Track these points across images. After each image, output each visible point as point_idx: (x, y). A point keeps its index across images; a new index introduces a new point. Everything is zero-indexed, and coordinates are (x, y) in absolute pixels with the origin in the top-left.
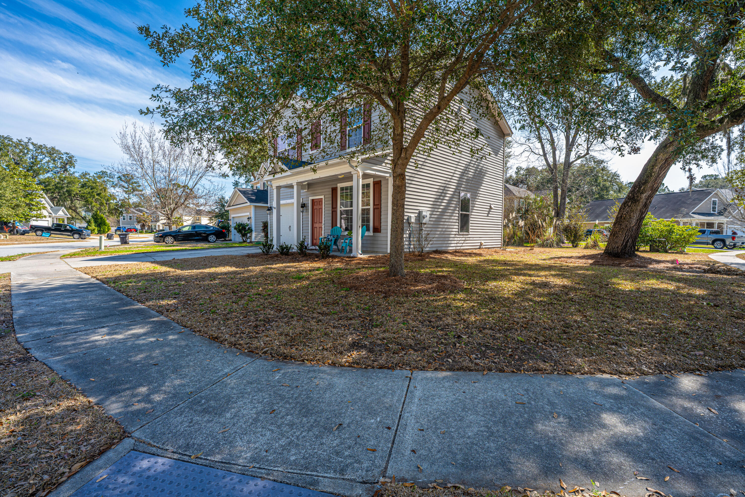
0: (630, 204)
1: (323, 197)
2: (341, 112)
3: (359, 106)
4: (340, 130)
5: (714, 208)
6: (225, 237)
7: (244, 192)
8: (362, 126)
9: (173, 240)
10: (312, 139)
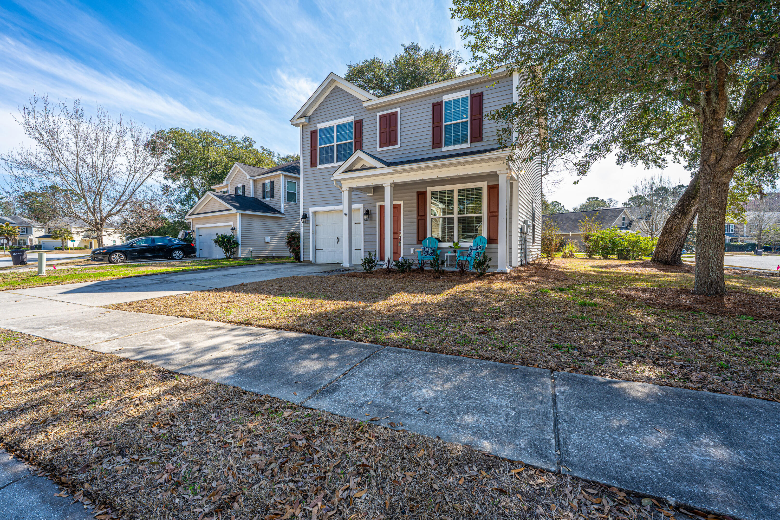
0: (680, 216)
1: (401, 202)
2: (433, 104)
3: (462, 99)
4: (431, 124)
5: (623, 223)
6: (194, 252)
7: (221, 197)
8: (468, 121)
9: (123, 257)
10: (381, 134)
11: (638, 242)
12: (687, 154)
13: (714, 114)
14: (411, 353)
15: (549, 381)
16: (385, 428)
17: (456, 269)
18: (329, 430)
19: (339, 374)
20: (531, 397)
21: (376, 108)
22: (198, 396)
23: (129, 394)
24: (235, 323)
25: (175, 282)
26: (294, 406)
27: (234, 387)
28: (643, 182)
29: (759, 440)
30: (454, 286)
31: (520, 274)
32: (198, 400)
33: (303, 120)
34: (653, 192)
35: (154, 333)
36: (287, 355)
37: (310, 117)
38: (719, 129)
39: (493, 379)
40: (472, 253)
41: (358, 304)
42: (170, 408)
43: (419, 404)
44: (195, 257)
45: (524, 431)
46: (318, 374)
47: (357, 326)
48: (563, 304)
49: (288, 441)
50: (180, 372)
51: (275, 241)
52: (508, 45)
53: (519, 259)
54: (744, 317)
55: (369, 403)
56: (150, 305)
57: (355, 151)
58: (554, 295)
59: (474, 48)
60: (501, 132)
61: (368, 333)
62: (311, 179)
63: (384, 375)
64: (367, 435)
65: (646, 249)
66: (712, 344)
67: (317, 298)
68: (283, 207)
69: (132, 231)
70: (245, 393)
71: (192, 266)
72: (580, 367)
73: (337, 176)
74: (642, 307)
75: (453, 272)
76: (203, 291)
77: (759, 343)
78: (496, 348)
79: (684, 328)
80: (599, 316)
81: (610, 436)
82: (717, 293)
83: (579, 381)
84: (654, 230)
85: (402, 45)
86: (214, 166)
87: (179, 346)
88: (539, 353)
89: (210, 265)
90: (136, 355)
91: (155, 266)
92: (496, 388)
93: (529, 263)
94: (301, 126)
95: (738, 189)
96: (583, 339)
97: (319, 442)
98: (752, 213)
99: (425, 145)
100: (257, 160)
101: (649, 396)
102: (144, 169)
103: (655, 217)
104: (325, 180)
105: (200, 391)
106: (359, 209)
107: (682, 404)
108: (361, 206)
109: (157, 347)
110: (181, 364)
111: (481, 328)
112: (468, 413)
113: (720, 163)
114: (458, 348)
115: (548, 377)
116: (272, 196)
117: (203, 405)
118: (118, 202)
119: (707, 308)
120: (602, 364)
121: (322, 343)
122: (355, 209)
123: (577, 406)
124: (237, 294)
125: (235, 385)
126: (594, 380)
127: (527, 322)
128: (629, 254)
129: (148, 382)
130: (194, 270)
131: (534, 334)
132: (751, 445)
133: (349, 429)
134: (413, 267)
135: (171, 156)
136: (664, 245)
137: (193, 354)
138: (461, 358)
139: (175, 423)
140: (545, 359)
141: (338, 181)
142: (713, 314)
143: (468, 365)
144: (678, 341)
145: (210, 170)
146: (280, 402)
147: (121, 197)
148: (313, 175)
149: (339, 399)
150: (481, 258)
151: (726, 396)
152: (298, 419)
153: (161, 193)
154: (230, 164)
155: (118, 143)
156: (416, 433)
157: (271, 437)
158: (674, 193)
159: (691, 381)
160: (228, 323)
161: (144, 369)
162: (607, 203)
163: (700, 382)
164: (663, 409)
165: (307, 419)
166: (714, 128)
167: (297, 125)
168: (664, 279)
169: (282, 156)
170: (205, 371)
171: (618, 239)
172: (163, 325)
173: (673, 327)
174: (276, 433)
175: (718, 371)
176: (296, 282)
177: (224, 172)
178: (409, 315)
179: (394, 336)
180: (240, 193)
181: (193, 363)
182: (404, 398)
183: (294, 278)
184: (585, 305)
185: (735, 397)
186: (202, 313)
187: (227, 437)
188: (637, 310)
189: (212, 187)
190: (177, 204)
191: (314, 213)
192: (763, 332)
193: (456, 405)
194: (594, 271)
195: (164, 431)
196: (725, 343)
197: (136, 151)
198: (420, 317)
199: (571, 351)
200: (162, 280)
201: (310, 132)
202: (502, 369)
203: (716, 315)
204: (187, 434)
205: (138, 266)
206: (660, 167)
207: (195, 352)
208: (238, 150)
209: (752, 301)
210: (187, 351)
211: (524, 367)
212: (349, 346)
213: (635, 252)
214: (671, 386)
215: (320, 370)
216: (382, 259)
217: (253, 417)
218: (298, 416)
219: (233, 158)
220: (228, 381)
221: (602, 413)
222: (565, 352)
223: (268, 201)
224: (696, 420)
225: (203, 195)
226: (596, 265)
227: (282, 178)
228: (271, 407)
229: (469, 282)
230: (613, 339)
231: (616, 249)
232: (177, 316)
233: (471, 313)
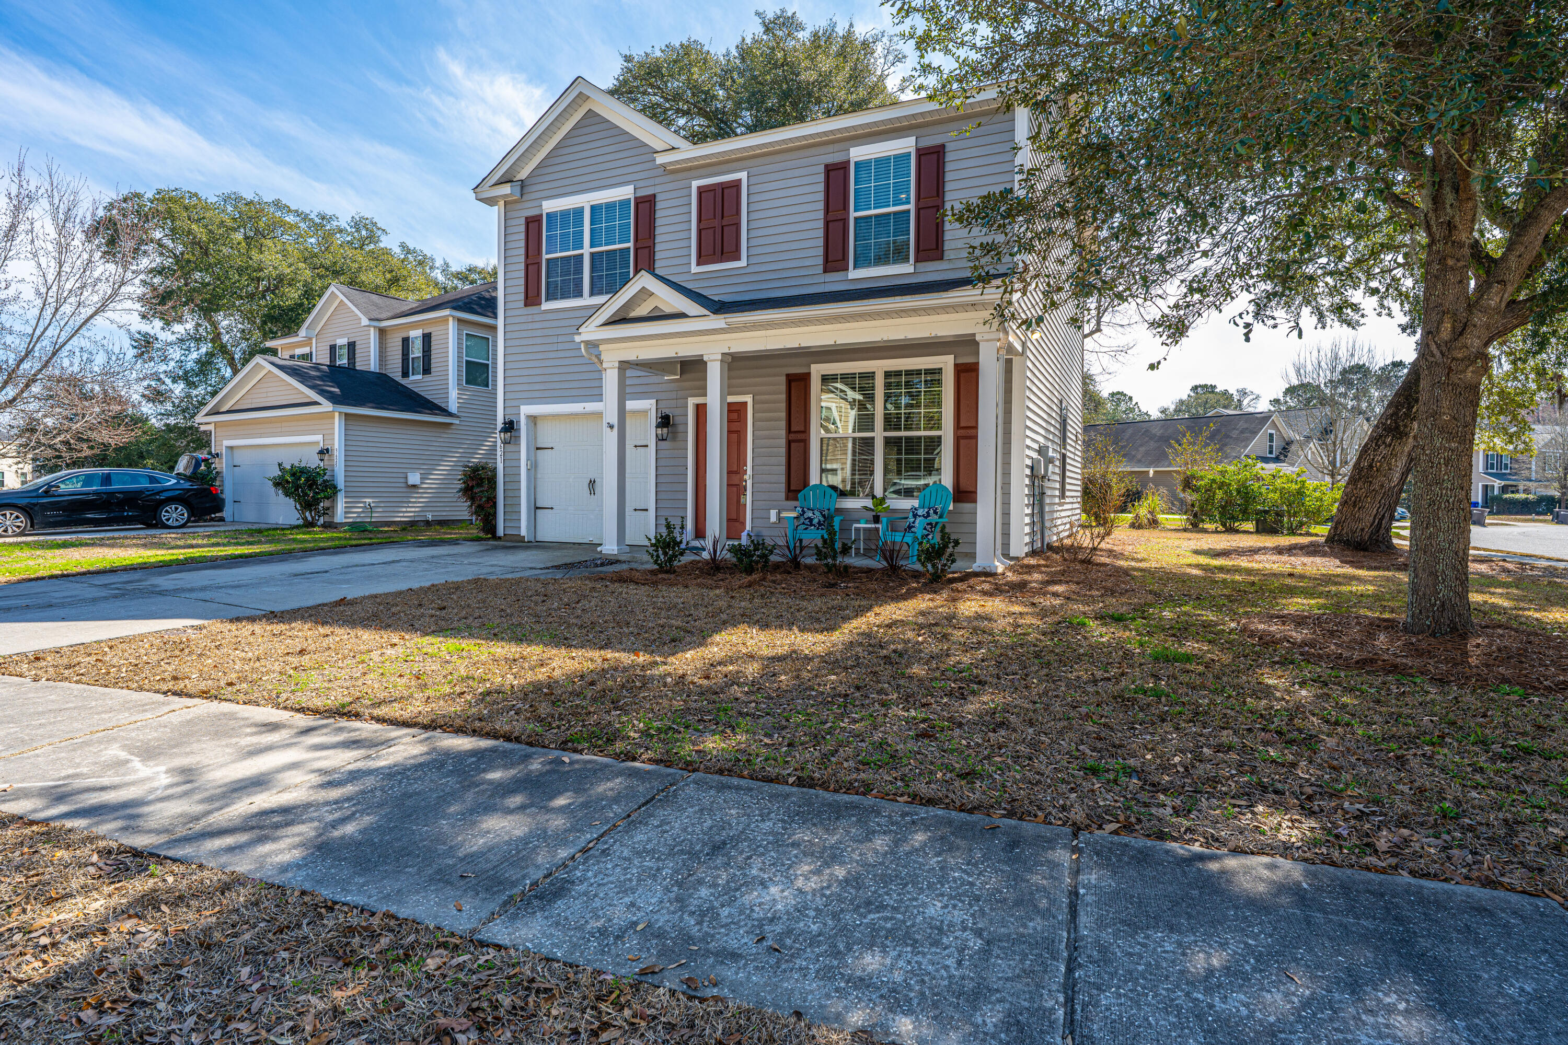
0: (1388, 440)
1: (748, 399)
2: (826, 166)
3: (896, 157)
4: (821, 215)
5: (1271, 447)
6: (220, 509)
7: (293, 372)
8: (908, 211)
9: (22, 521)
10: (700, 232)
11: (1300, 493)
12: (1407, 297)
13: (1450, 231)
14: (751, 789)
15: (1063, 857)
16: (673, 993)
17: (877, 563)
18: (537, 1005)
19: (572, 851)
20: (1022, 901)
21: (690, 169)
22: (208, 918)
23: (23, 918)
24: (316, 712)
25: (163, 593)
26: (453, 940)
27: (303, 893)
28: (1315, 353)
29: (1501, 994)
30: (870, 608)
31: (1026, 577)
32: (208, 931)
33: (506, 189)
34: (1337, 376)
35: (100, 742)
36: (446, 798)
37: (523, 184)
38: (1459, 265)
39: (938, 854)
40: (917, 524)
41: (633, 657)
42: (131, 956)
43: (761, 926)
44: (222, 519)
45: (997, 991)
46: (518, 852)
47: (624, 719)
48: (1117, 656)
49: (433, 1037)
50: (163, 853)
51: (432, 483)
52: (1002, 41)
53: (1027, 539)
54: (1506, 687)
55: (639, 928)
56: (92, 659)
57: (637, 271)
58: (1100, 633)
59: (924, 43)
60: (978, 252)
61: (652, 736)
62: (524, 334)
63: (682, 852)
64: (627, 1013)
65: (1318, 510)
66: (1431, 758)
67: (530, 642)
68: (453, 399)
69: (49, 453)
70: (331, 909)
71: (213, 545)
72: (1139, 821)
73: (590, 332)
74: (1292, 663)
75: (869, 571)
76: (238, 619)
77: (1528, 752)
78: (953, 775)
79: (1376, 718)
80: (1194, 688)
81: (1188, 994)
82: (1454, 629)
83: (1132, 857)
84: (1338, 465)
85: (758, 14)
86: (277, 287)
87: (165, 780)
88: (1049, 787)
89: (260, 542)
90: (47, 807)
91: (112, 546)
92: (943, 880)
93: (1050, 547)
94: (502, 203)
95: (1516, 378)
96: (1153, 749)
97: (509, 1034)
98: (1549, 427)
99: (808, 263)
100: (388, 276)
101: (1281, 888)
102: (85, 294)
103: (1340, 435)
104: (561, 339)
105: (214, 904)
106: (645, 412)
107: (1351, 910)
108: (648, 404)
109: (105, 781)
110: (166, 831)
111: (924, 721)
112: (872, 946)
113: (1462, 340)
114: (863, 776)
115: (1065, 847)
116: (427, 371)
117: (219, 944)
118: (10, 377)
119: (1430, 668)
120: (1189, 811)
121: (535, 765)
122: (634, 412)
123: (1122, 922)
124: (326, 630)
125: (307, 886)
126: (1167, 852)
127: (1030, 706)
128: (1281, 522)
129: (75, 884)
130: (216, 558)
131: (1043, 738)
132: (1483, 1006)
133: (584, 998)
134: (773, 558)
135: (158, 260)
136: (1354, 506)
137: (202, 801)
138: (869, 801)
139: (143, 997)
140: (1061, 802)
141: (593, 345)
142: (1440, 680)
143: (883, 821)
144: (1359, 751)
145: (264, 297)
146: (417, 931)
147: (18, 366)
148: (530, 326)
149: (566, 919)
150: (936, 539)
151: (1446, 886)
152: (461, 976)
153: (131, 353)
154: (319, 283)
155: (13, 227)
156: (745, 1005)
157: (389, 1026)
158: (1384, 377)
159: (1376, 851)
160: (298, 710)
161: (68, 847)
162: (1236, 398)
163: (1394, 855)
164: (1309, 923)
165: (483, 975)
166: (1450, 262)
167: (490, 201)
168: (1349, 588)
169: (454, 268)
170: (230, 849)
171: (1257, 485)
172: (124, 717)
173: (1353, 715)
174: (404, 1016)
175: (1436, 825)
176: (480, 596)
177: (301, 305)
178: (756, 687)
179: (713, 744)
180: (343, 361)
181: (198, 827)
182: (725, 912)
183: (478, 583)
184: (1167, 660)
185: (1464, 888)
186: (231, 684)
187: (279, 1029)
188: (1280, 673)
189: (269, 344)
190: (174, 381)
191: (533, 419)
192: (1539, 727)
193: (845, 927)
194: (1198, 566)
195: (112, 1019)
196: (1459, 753)
197: (63, 249)
198: (780, 691)
199: (1123, 779)
200: (129, 587)
201: (523, 221)
202: (961, 830)
203: (1448, 683)
204: (174, 1026)
205: (65, 545)
206: (1349, 324)
207: (206, 794)
208: (340, 252)
209: (1526, 650)
210: (186, 794)
211: (1013, 822)
212: (599, 772)
213: (1295, 515)
214: (1333, 864)
215: (525, 841)
216: (700, 533)
217: (348, 973)
218: (460, 967)
219: (327, 269)
220: (290, 875)
221: (1175, 937)
222: (1109, 781)
223: (415, 381)
224: (1377, 948)
225: (245, 361)
226: (1205, 547)
227: (452, 325)
228: (392, 947)
229: (905, 598)
230: (1219, 749)
231: (1251, 508)
232: (165, 693)
233: (902, 682)
